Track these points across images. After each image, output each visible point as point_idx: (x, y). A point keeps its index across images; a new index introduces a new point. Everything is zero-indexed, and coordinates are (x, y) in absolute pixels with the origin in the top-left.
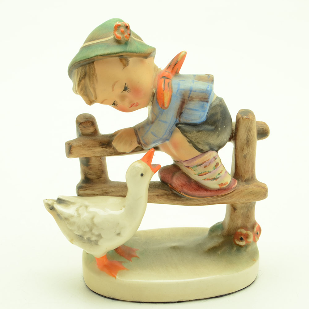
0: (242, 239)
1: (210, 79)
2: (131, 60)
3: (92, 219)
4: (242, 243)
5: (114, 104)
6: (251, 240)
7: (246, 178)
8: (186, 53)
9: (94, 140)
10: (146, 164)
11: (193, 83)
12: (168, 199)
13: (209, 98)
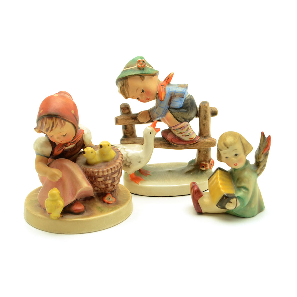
0: (203, 167)
1: (186, 86)
2: (145, 77)
3: (127, 154)
4: (204, 169)
5: (138, 99)
6: (208, 167)
7: (205, 136)
8: (173, 73)
9: (129, 116)
10: (153, 128)
11: (177, 88)
12: (165, 146)
13: (184, 96)
